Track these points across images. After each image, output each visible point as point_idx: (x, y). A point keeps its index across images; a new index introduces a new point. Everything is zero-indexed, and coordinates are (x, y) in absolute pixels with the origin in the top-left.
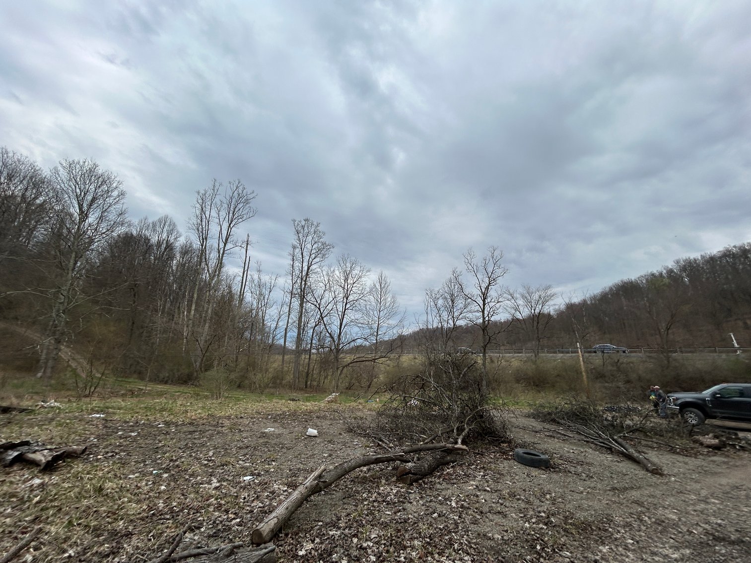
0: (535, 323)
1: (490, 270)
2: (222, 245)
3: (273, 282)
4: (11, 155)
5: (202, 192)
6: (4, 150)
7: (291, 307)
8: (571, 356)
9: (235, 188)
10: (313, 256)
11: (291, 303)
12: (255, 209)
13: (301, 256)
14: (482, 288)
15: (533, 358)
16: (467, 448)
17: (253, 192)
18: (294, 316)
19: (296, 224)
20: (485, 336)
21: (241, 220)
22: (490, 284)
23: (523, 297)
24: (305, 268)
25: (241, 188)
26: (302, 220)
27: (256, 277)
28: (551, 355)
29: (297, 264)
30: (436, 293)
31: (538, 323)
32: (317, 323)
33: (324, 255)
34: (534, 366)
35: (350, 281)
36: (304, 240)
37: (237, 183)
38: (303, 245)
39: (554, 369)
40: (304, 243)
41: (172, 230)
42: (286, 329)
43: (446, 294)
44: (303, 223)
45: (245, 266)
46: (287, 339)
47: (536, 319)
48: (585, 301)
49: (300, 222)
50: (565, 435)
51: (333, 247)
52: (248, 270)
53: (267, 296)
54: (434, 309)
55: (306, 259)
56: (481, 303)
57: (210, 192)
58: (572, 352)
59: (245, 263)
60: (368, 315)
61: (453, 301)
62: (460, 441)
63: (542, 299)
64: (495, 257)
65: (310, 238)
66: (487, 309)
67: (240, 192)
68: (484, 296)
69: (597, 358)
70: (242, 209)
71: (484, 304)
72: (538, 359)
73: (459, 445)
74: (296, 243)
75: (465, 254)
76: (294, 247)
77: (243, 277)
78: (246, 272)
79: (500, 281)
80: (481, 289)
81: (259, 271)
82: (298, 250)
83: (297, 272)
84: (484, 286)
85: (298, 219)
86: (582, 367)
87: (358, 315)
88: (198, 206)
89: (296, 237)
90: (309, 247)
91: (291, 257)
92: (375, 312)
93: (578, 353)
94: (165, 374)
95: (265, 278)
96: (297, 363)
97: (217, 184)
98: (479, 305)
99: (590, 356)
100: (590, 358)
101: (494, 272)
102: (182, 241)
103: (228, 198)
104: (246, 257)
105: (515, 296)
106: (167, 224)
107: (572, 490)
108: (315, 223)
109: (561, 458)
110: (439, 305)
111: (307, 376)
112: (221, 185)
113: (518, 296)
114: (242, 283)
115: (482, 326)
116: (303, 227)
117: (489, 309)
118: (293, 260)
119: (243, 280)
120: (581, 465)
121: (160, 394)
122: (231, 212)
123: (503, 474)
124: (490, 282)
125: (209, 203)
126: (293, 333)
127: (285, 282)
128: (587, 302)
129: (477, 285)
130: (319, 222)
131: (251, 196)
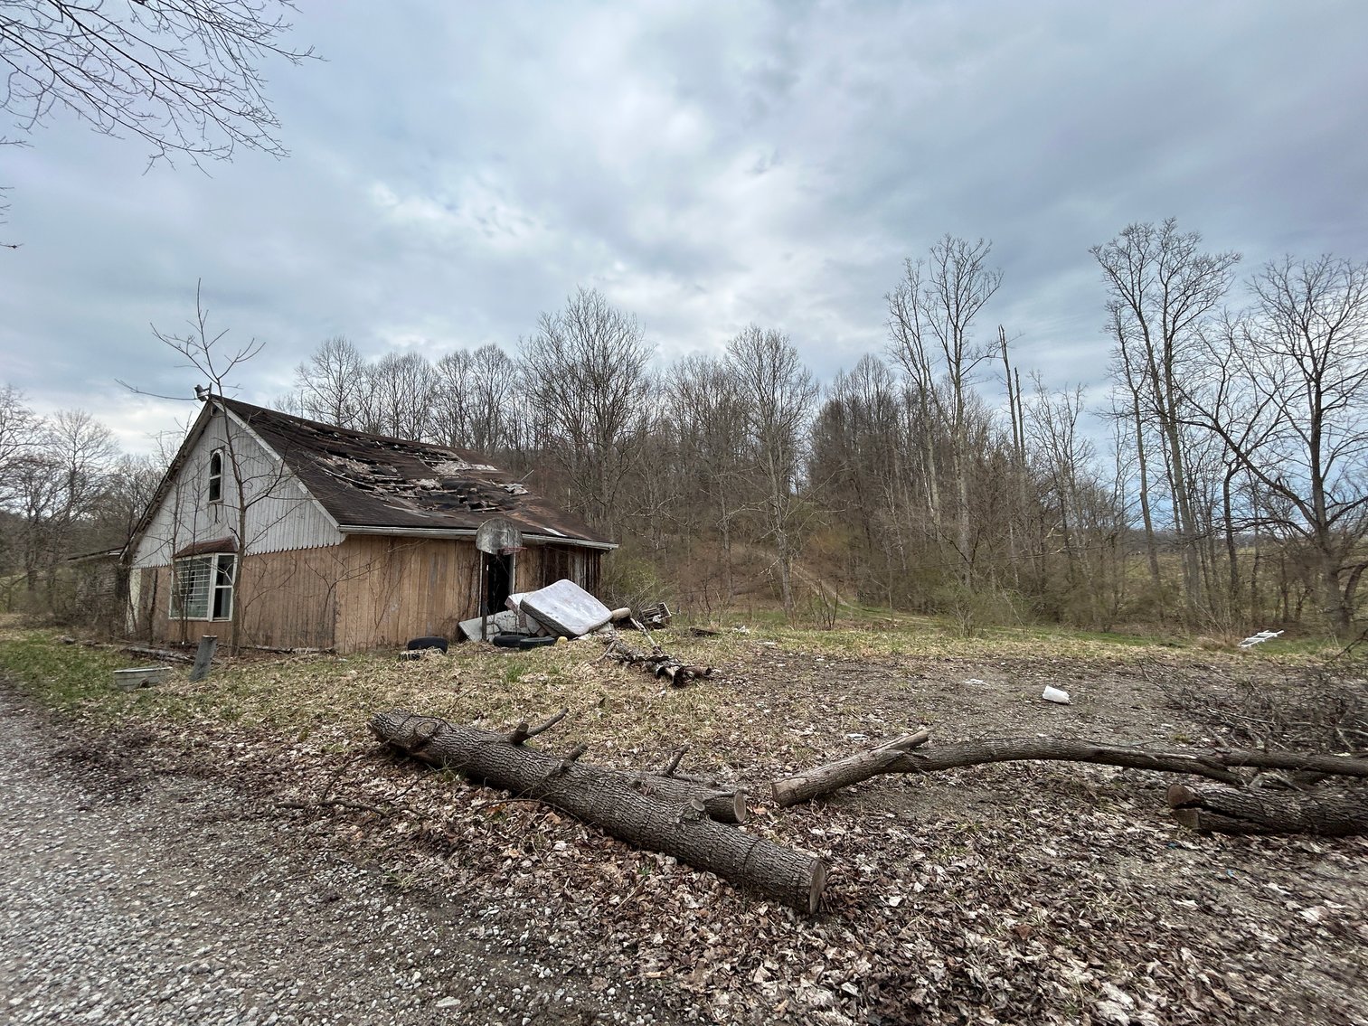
3: (1073, 403)
10: (1175, 307)
11: (1140, 436)
12: (996, 272)
13: (1139, 323)
18: (1157, 464)
19: (1103, 256)
21: (975, 307)
24: (1159, 346)
25: (956, 247)
26: (1118, 237)
29: (1136, 343)
32: (1234, 466)
36: (1136, 279)
37: (945, 243)
38: (1137, 292)
40: (1136, 288)
41: (880, 373)
44: (1123, 242)
45: (1010, 390)
49: (1115, 243)
52: (1018, 396)
57: (906, 285)
59: (1009, 385)
67: (958, 255)
74: (1116, 297)
76: (1115, 309)
77: (1013, 413)
78: (1016, 402)
81: (1041, 390)
82: (1128, 311)
83: (1139, 361)
85: (1105, 242)
88: (895, 319)
89: (1111, 285)
90: (1155, 292)
91: (1113, 334)
95: (1056, 400)
97: (914, 266)
103: (937, 279)
104: (1008, 371)
106: (870, 367)
112: (920, 263)
114: (1014, 423)
118: (1122, 339)
119: (1014, 417)
122: (952, 302)
127: (1111, 393)
130: (1168, 218)
131: (980, 252)
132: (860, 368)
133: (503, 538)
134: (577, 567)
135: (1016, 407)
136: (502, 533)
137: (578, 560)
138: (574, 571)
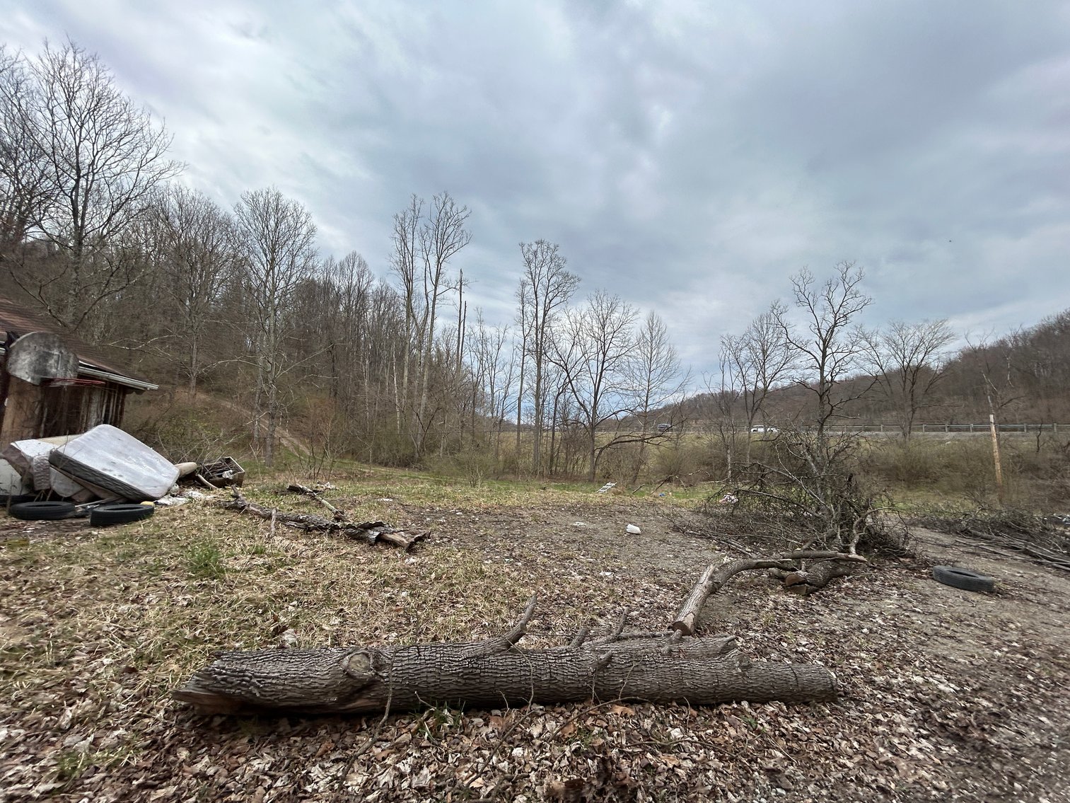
0: (909, 383)
1: (837, 301)
2: (430, 288)
3: (501, 335)
4: (185, 192)
5: (401, 215)
6: (178, 188)
7: (524, 368)
8: (974, 436)
9: (441, 205)
10: (550, 295)
11: (523, 363)
12: (469, 233)
13: (534, 296)
14: (822, 331)
15: (900, 438)
16: (865, 560)
17: (465, 209)
19: (526, 250)
20: (824, 405)
21: (451, 251)
22: (836, 324)
23: (889, 341)
24: (541, 314)
25: (449, 204)
26: (533, 243)
27: (477, 329)
28: (934, 433)
29: (529, 309)
30: (738, 340)
31: (913, 384)
32: (562, 389)
33: (565, 293)
34: (901, 451)
35: (608, 329)
36: (538, 272)
37: (443, 198)
38: (537, 280)
39: (939, 456)
40: (537, 277)
41: (363, 271)
42: (519, 399)
43: (754, 343)
44: (534, 247)
45: (460, 315)
46: (523, 411)
47: (910, 377)
48: (1003, 342)
49: (531, 245)
50: (996, 553)
51: (579, 280)
52: (464, 320)
53: (494, 355)
54: (734, 365)
55: (541, 299)
56: (819, 355)
57: (410, 214)
58: (975, 430)
59: (460, 311)
60: (633, 376)
61: (764, 352)
62: (853, 549)
63: (927, 343)
64: (847, 280)
65: (545, 269)
66: (829, 363)
67: (449, 210)
68: (824, 344)
69: (1023, 439)
70: (453, 235)
71: (824, 356)
72: (910, 440)
73: (854, 555)
74: (526, 278)
75: (794, 277)
76: (524, 284)
77: (459, 331)
78: (462, 323)
79: (854, 318)
80: (820, 332)
81: (480, 321)
82: (529, 289)
83: (530, 319)
84: (825, 327)
85: (527, 242)
86: (996, 454)
87: (619, 378)
88: (397, 236)
89: (526, 269)
90: (544, 283)
91: (519, 299)
92: (644, 373)
93: (989, 429)
94: (384, 455)
95: (490, 331)
96: (538, 444)
97: (418, 201)
98: (815, 358)
99: (1010, 436)
100: (1011, 439)
101: (845, 303)
102: (376, 284)
103: (434, 220)
104: (461, 303)
105: (874, 340)
106: (356, 263)
107: (1045, 621)
108: (552, 246)
109: (1005, 581)
110: (742, 359)
111: (552, 460)
112: (422, 202)
113: (879, 339)
114: (459, 338)
115: (818, 390)
116: (535, 253)
117: (833, 364)
118: (523, 303)
119: (459, 334)
120: (1044, 593)
121: (386, 478)
123: (927, 595)
124: (835, 321)
125: (410, 230)
126: (529, 403)
127: (515, 334)
128: (1007, 345)
129: (813, 327)
130: (556, 244)
131: (462, 215)
132: (347, 260)
133: (52, 362)
134: (94, 407)
135: (462, 328)
136: (50, 355)
137: (96, 398)
138: (89, 411)
